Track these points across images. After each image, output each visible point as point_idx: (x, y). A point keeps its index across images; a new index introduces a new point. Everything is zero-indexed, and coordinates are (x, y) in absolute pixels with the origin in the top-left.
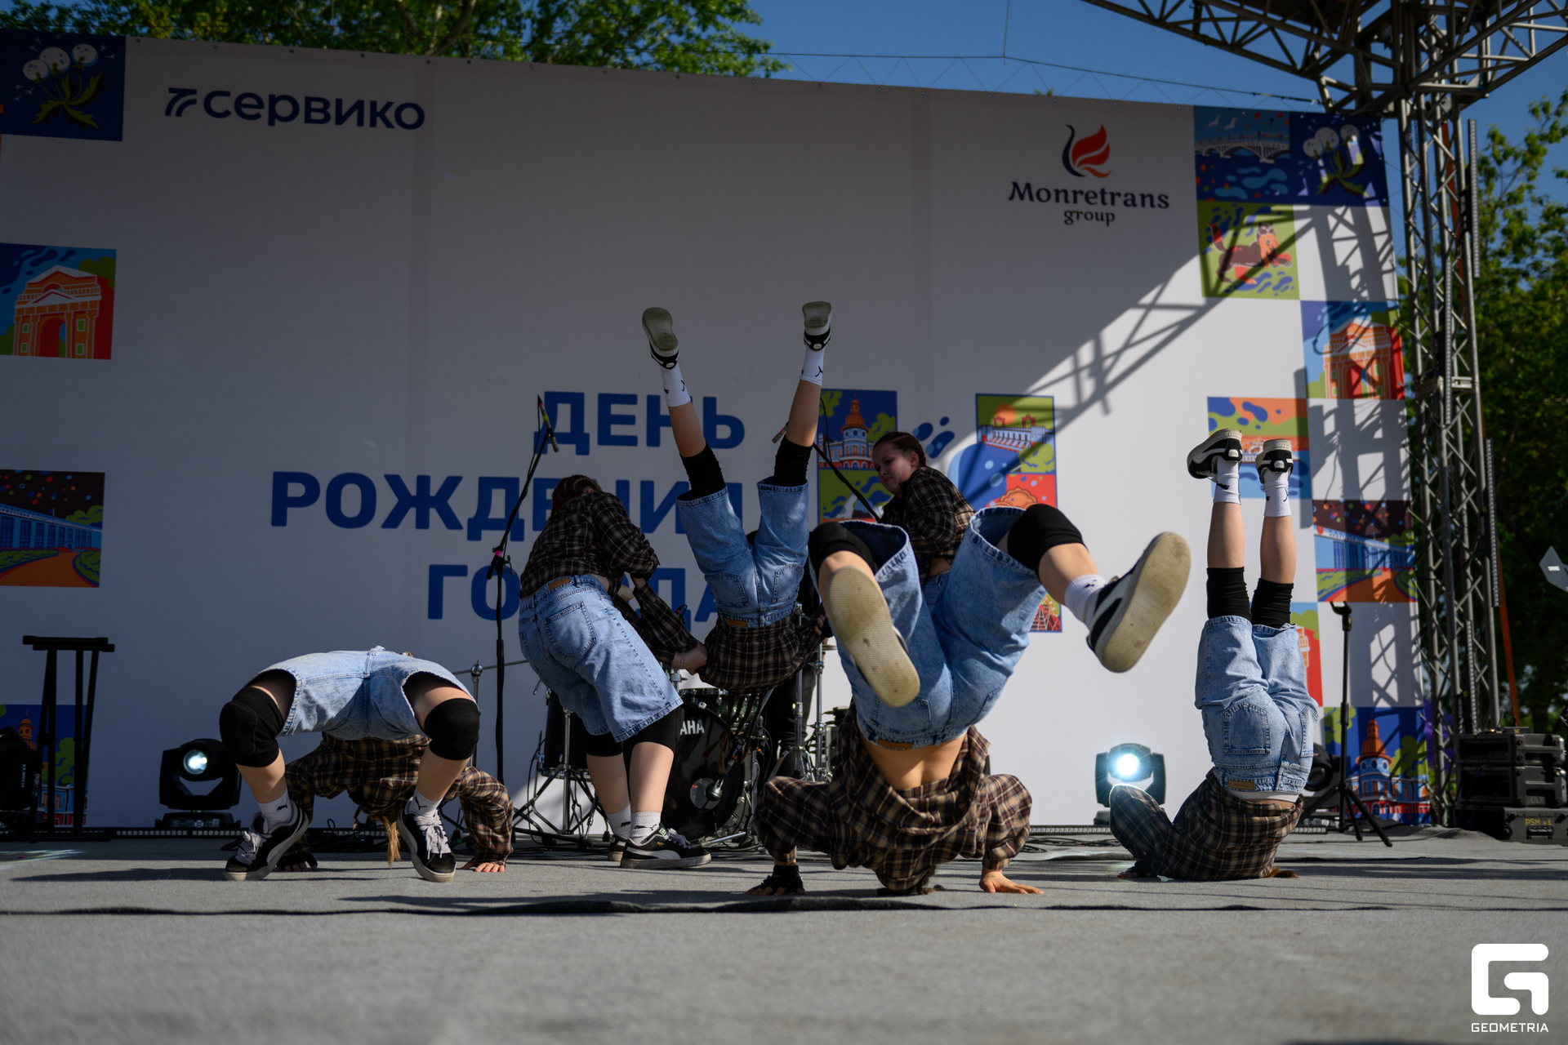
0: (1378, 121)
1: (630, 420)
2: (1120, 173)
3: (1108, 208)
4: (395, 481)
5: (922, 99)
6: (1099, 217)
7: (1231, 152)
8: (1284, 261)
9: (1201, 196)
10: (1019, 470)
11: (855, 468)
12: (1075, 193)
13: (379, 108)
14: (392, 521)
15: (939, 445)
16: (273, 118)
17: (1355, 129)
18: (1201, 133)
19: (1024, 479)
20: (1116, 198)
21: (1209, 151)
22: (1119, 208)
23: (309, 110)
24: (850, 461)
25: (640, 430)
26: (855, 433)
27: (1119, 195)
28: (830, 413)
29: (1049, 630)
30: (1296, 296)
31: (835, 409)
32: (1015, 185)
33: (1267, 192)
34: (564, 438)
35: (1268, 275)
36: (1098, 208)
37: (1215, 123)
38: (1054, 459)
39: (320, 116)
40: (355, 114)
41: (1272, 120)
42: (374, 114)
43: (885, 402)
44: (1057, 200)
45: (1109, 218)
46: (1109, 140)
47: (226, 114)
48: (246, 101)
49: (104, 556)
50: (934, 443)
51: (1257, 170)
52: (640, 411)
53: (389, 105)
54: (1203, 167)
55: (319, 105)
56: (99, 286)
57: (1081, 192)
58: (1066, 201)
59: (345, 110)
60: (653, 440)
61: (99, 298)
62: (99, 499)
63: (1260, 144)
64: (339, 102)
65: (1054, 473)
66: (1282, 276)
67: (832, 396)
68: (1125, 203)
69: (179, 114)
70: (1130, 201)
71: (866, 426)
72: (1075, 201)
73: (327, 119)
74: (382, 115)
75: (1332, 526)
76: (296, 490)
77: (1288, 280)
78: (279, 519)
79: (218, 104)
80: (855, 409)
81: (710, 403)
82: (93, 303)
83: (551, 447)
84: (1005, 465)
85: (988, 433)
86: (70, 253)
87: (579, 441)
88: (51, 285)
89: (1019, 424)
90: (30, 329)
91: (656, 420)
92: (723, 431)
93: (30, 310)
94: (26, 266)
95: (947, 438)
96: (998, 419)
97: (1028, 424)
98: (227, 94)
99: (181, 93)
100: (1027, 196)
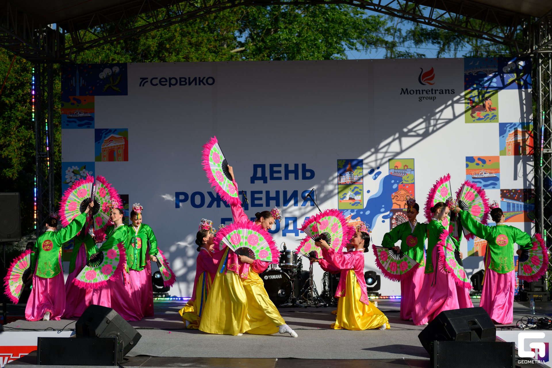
1: (279, 172)
2: (438, 83)
3: (434, 95)
4: (210, 194)
6: (430, 98)
7: (477, 73)
8: (494, 109)
9: (466, 89)
10: (402, 183)
11: (350, 184)
12: (423, 91)
13: (201, 79)
14: (210, 206)
15: (377, 176)
16: (170, 85)
18: (467, 67)
19: (404, 186)
20: (437, 91)
21: (469, 73)
22: (438, 95)
23: (181, 81)
24: (348, 182)
25: (282, 175)
26: (350, 173)
27: (438, 90)
28: (341, 167)
30: (497, 122)
31: (343, 166)
32: (402, 89)
34: (259, 179)
35: (488, 115)
36: (430, 95)
37: (472, 63)
38: (414, 179)
39: (184, 83)
40: (194, 82)
41: (492, 61)
42: (200, 81)
43: (359, 163)
44: (417, 93)
45: (434, 99)
46: (435, 72)
47: (157, 84)
48: (163, 80)
50: (375, 175)
52: (282, 169)
53: (204, 78)
54: (467, 79)
55: (183, 80)
56: (124, 140)
57: (425, 90)
58: (420, 94)
59: (191, 81)
60: (287, 178)
61: (124, 143)
62: (127, 202)
63: (488, 70)
64: (189, 78)
65: (414, 183)
66: (493, 115)
67: (342, 161)
68: (440, 93)
69: (143, 85)
70: (441, 92)
71: (353, 170)
72: (423, 93)
73: (186, 84)
74: (202, 81)
75: (507, 197)
76: (182, 197)
77: (495, 116)
78: (177, 206)
79: (155, 82)
80: (350, 165)
81: (304, 166)
82: (122, 145)
83: (256, 181)
84: (398, 181)
85: (392, 171)
86: (115, 130)
87: (264, 179)
88: (111, 140)
89: (403, 168)
90: (106, 153)
91: (287, 172)
92: (308, 174)
93: (106, 148)
94: (104, 135)
95: (379, 173)
96: (396, 166)
97: (406, 168)
98: (157, 78)
99: (143, 79)
100: (406, 93)
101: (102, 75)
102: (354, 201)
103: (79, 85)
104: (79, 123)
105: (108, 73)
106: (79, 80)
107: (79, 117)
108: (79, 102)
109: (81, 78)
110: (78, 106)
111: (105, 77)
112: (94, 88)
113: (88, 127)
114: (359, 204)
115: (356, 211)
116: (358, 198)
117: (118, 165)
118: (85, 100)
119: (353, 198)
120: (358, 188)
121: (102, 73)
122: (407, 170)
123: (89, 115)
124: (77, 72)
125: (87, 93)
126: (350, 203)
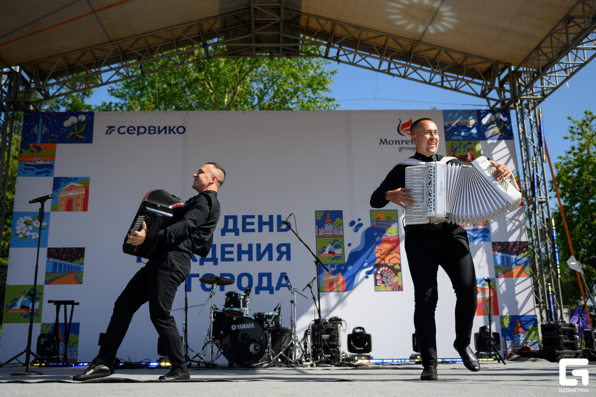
0: (509, 111)
1: (252, 224)
3: (414, 146)
5: (349, 113)
6: (411, 149)
7: (457, 124)
9: (447, 139)
10: (386, 235)
11: (329, 237)
12: (402, 141)
13: (171, 128)
15: (358, 228)
16: (139, 133)
17: (500, 113)
18: (445, 119)
19: (388, 238)
21: (449, 125)
23: (150, 130)
24: (327, 234)
25: (256, 227)
26: (329, 225)
28: (320, 218)
29: (399, 290)
31: (322, 217)
32: (381, 140)
33: (470, 137)
34: (230, 231)
36: (411, 146)
37: (450, 115)
39: (153, 132)
40: (164, 131)
41: (470, 113)
42: (170, 130)
43: (339, 214)
44: (396, 144)
45: (415, 149)
47: (124, 133)
48: (130, 129)
49: (84, 274)
50: (356, 227)
51: (466, 130)
52: (256, 221)
53: (175, 127)
54: (447, 130)
55: (152, 128)
56: (84, 189)
57: (404, 141)
58: (399, 144)
59: (161, 129)
60: (260, 230)
61: (84, 192)
62: (83, 256)
63: (467, 121)
64: (159, 127)
65: (398, 236)
67: (320, 213)
69: (110, 134)
71: (332, 222)
72: (402, 144)
73: (155, 133)
74: (172, 130)
75: (499, 251)
78: (139, 260)
79: (122, 130)
80: (328, 217)
81: (279, 217)
82: (82, 194)
83: (227, 234)
84: (381, 234)
85: (375, 223)
86: (76, 179)
87: (236, 231)
88: (70, 189)
89: (386, 220)
90: (64, 203)
91: (261, 223)
92: (284, 226)
93: (64, 197)
94: (63, 184)
95: (360, 225)
96: (378, 218)
97: (389, 219)
98: (124, 127)
99: (111, 127)
100: (385, 143)
101: (67, 124)
102: (334, 255)
103: (42, 133)
104: (37, 170)
105: (73, 122)
106: (42, 128)
107: (38, 165)
108: (39, 149)
109: (44, 126)
110: (38, 153)
111: (70, 125)
112: (57, 136)
113: (47, 175)
114: (340, 259)
115: (337, 266)
116: (338, 251)
117: (77, 215)
118: (46, 148)
119: (333, 251)
120: (338, 241)
121: (67, 121)
122: (391, 222)
123: (49, 163)
124: (41, 120)
125: (49, 140)
126: (330, 258)
